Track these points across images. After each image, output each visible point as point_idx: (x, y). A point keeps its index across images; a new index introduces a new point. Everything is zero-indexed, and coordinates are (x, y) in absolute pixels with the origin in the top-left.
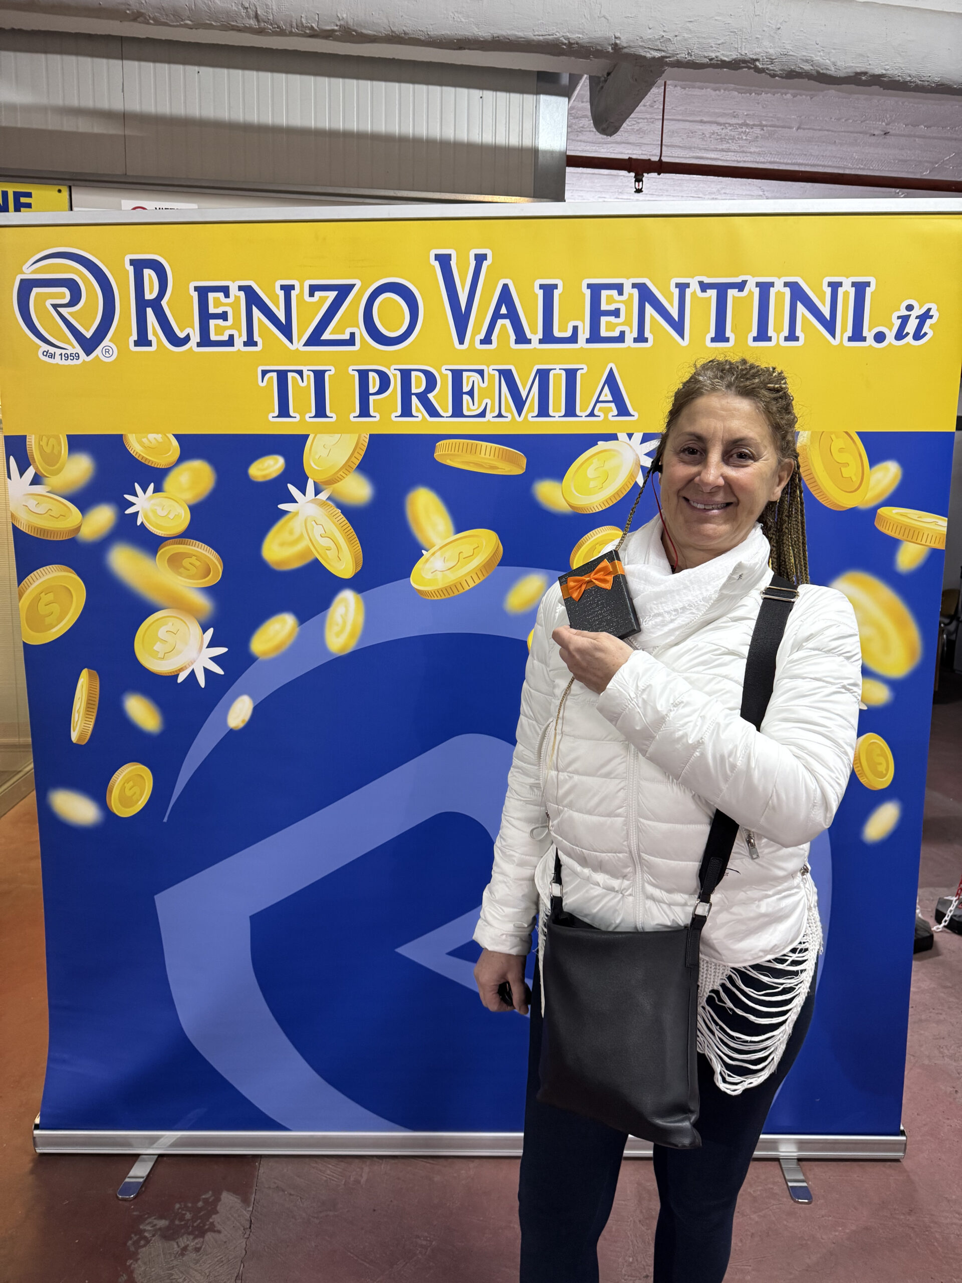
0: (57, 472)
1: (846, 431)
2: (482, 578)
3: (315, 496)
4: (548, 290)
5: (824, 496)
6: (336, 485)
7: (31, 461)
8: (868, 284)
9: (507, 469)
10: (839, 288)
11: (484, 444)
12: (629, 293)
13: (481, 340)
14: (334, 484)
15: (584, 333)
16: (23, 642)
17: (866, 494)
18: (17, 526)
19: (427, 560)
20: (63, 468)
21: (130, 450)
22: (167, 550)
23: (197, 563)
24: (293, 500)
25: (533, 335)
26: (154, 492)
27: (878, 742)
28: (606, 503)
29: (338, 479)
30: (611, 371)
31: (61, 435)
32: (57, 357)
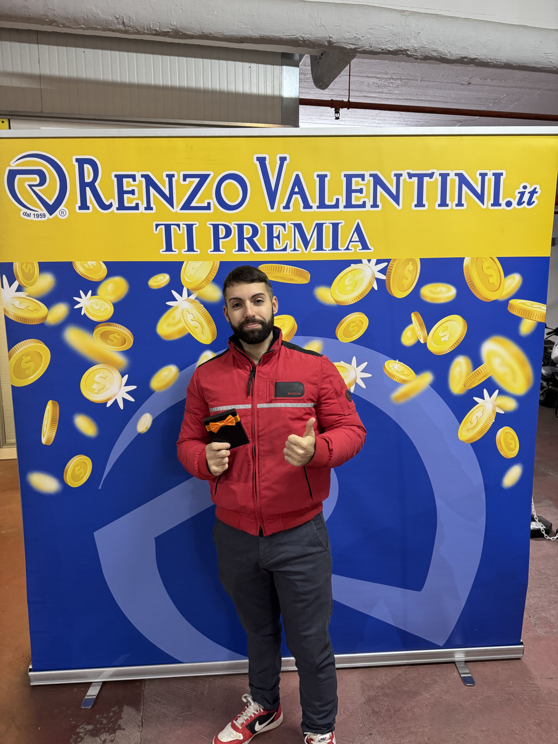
0: (34, 283)
1: (491, 257)
3: (188, 297)
4: (322, 178)
5: (479, 294)
6: (199, 291)
7: (16, 278)
8: (501, 174)
9: (299, 281)
10: (486, 177)
11: (286, 266)
12: (368, 180)
13: (283, 207)
15: (343, 202)
16: (12, 385)
17: (503, 291)
18: (8, 316)
20: (36, 281)
21: (77, 271)
22: (99, 330)
23: (118, 337)
24: (175, 300)
25: (313, 204)
26: (91, 296)
27: (510, 431)
28: (356, 299)
29: (201, 287)
30: (358, 224)
31: (34, 262)
32: (32, 216)
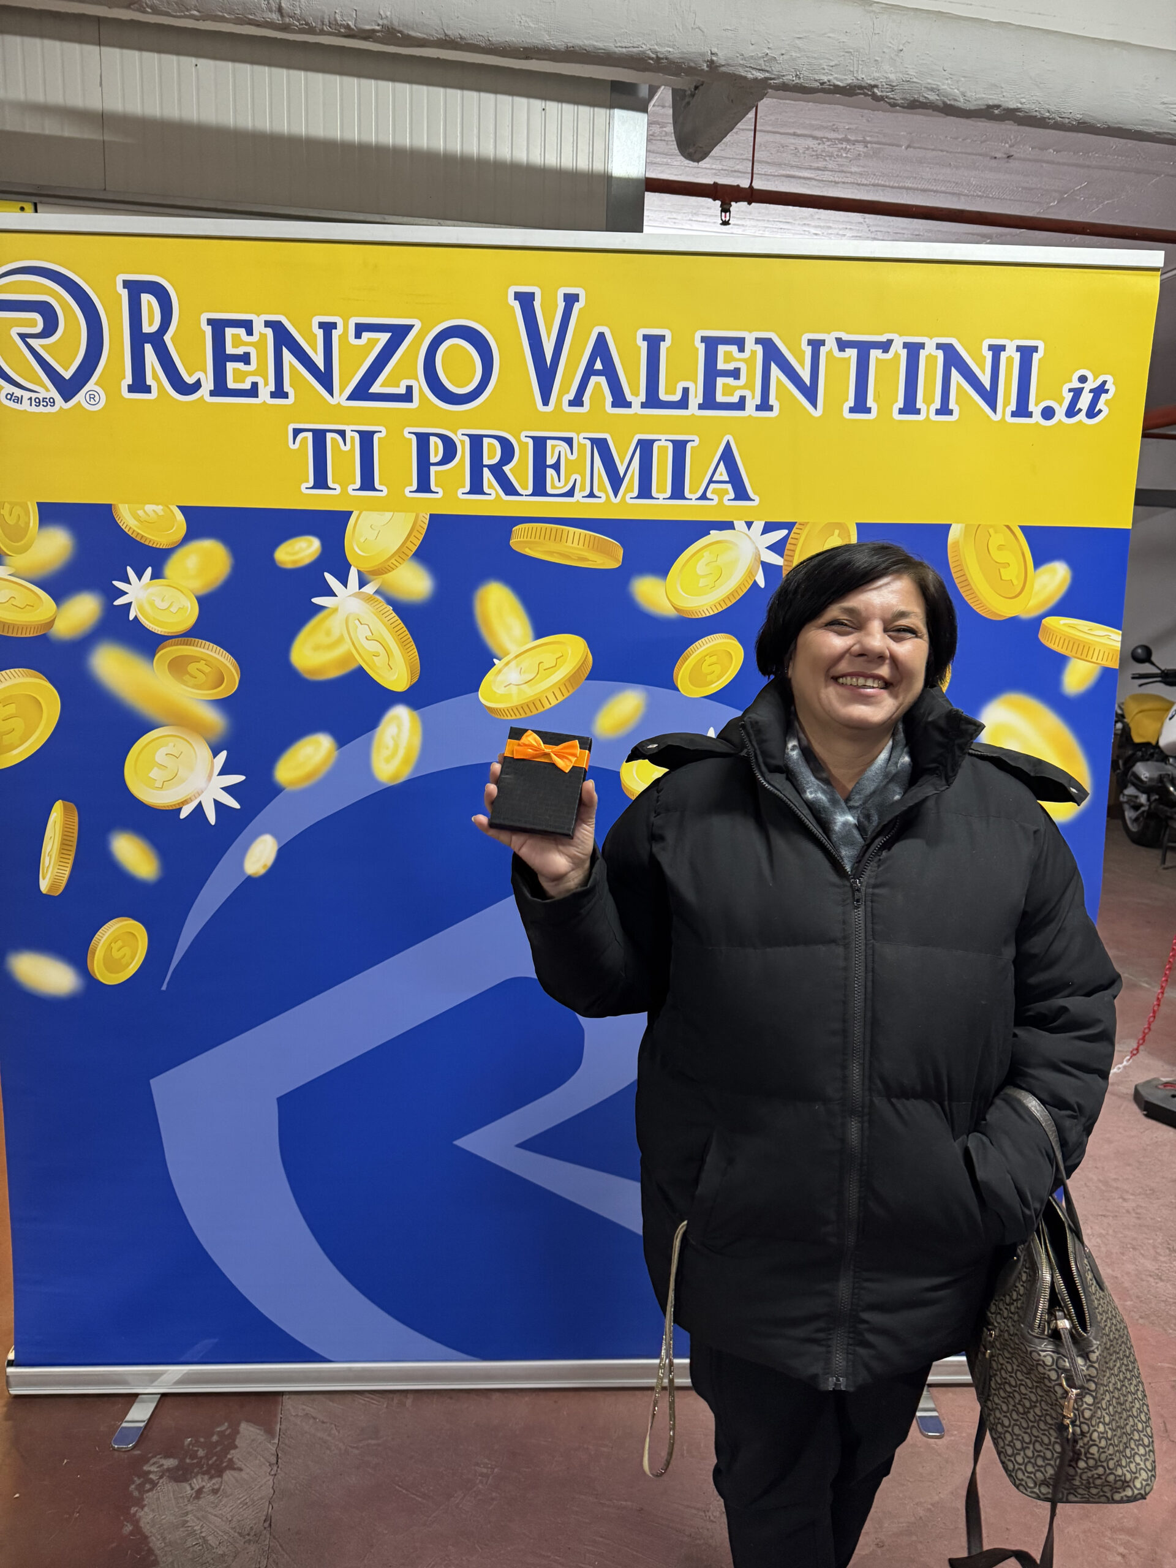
0: (26, 548)
1: (1007, 524)
2: (567, 695)
3: (360, 589)
4: (654, 343)
5: (978, 602)
8: (1035, 349)
9: (599, 561)
10: (1002, 353)
11: (572, 529)
12: (752, 350)
13: (569, 401)
14: (383, 574)
15: (696, 397)
17: (1029, 599)
19: (500, 671)
20: (32, 544)
21: (121, 525)
22: (166, 653)
23: (207, 670)
24: (331, 593)
25: (634, 397)
26: (151, 579)
28: (718, 606)
29: (389, 568)
30: (728, 443)
31: (29, 504)
32: (26, 402)
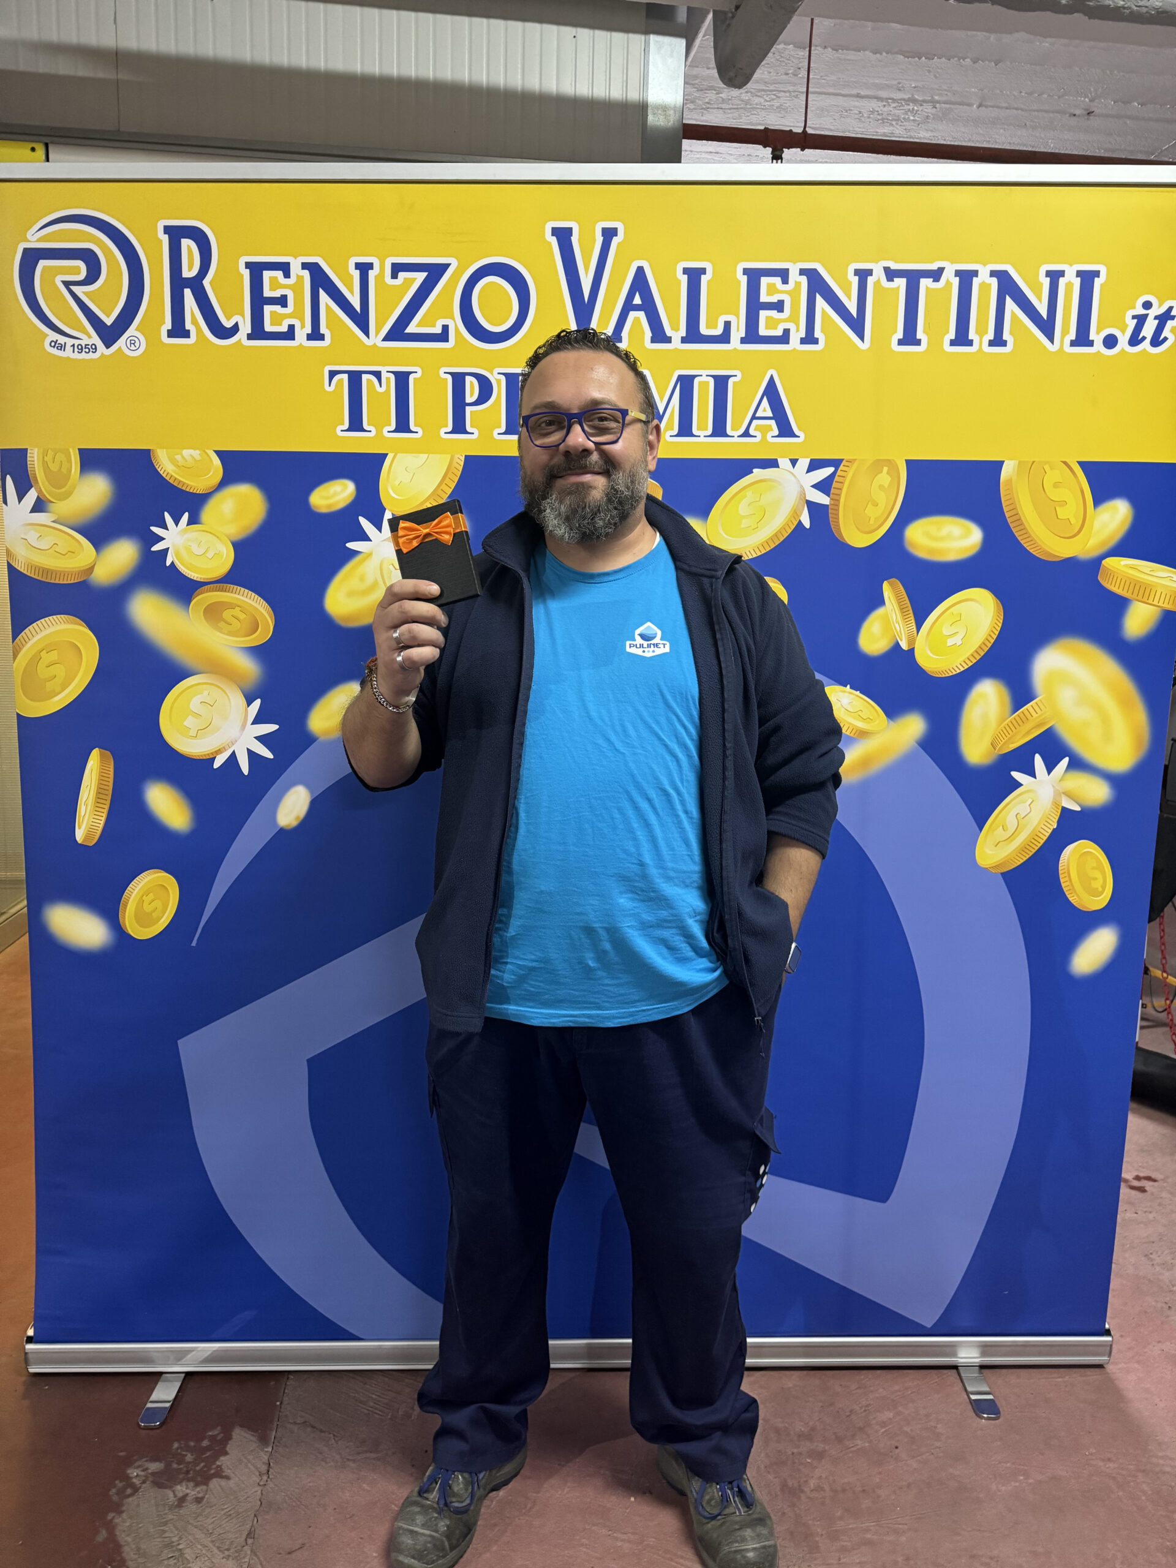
0: (68, 494)
1: (1064, 460)
4: (694, 276)
5: (1032, 543)
7: (32, 482)
10: (1061, 279)
12: (796, 282)
15: (738, 331)
16: (18, 714)
17: (1089, 538)
18: (13, 564)
20: (73, 492)
21: (159, 470)
22: (202, 599)
23: (242, 616)
24: (365, 538)
25: (673, 332)
26: (189, 524)
27: (1095, 852)
28: (761, 548)
30: (772, 377)
31: (71, 449)
32: (68, 348)
